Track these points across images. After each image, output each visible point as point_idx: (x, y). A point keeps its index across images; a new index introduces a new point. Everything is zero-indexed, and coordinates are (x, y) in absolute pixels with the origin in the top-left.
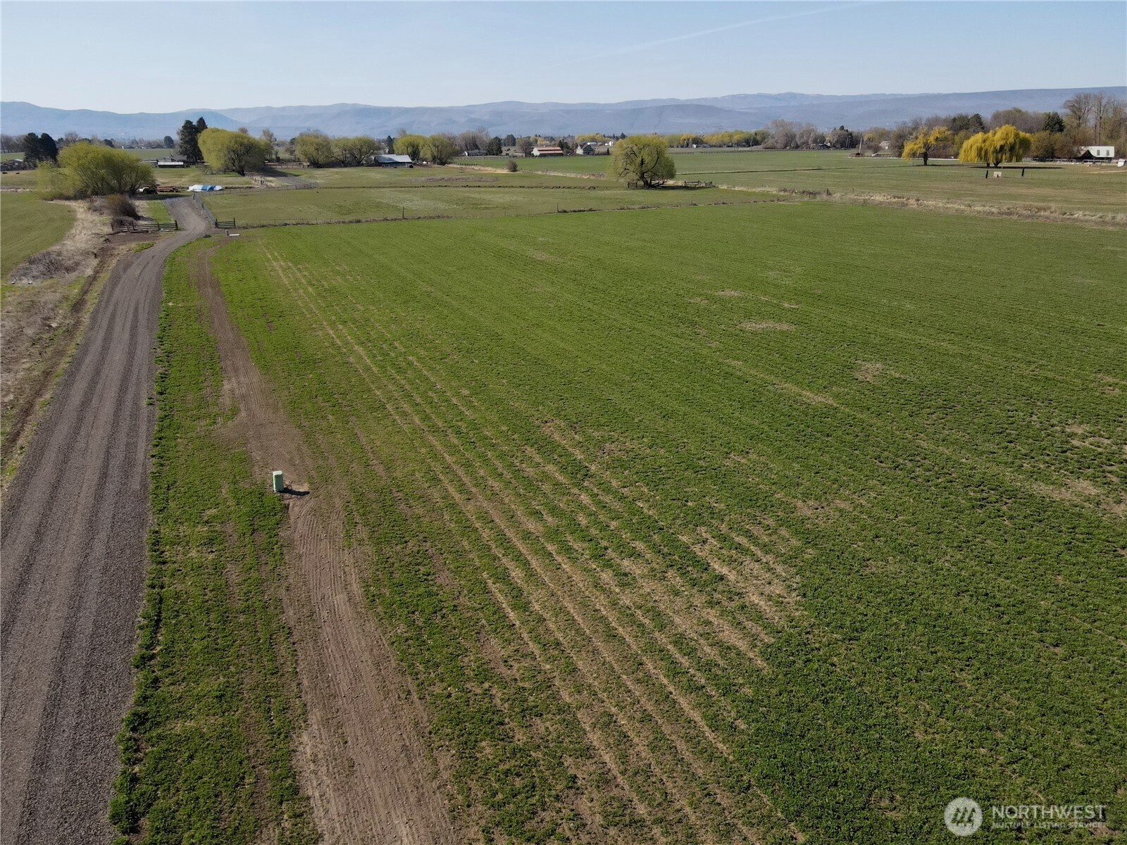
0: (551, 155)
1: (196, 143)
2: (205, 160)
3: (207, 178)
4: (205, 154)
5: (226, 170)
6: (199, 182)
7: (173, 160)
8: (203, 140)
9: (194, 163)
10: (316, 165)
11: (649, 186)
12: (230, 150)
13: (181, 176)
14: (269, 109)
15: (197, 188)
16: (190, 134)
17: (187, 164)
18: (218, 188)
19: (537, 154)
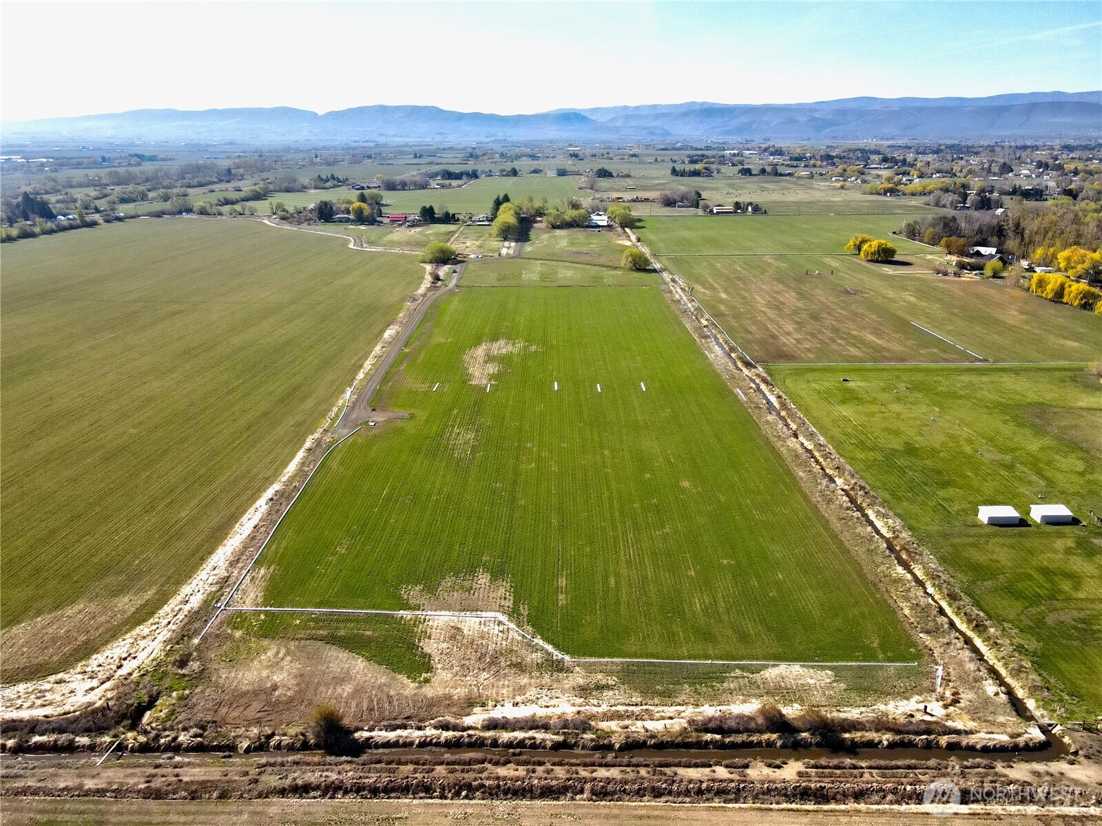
7: (486, 220)
11: (637, 270)
19: (715, 211)
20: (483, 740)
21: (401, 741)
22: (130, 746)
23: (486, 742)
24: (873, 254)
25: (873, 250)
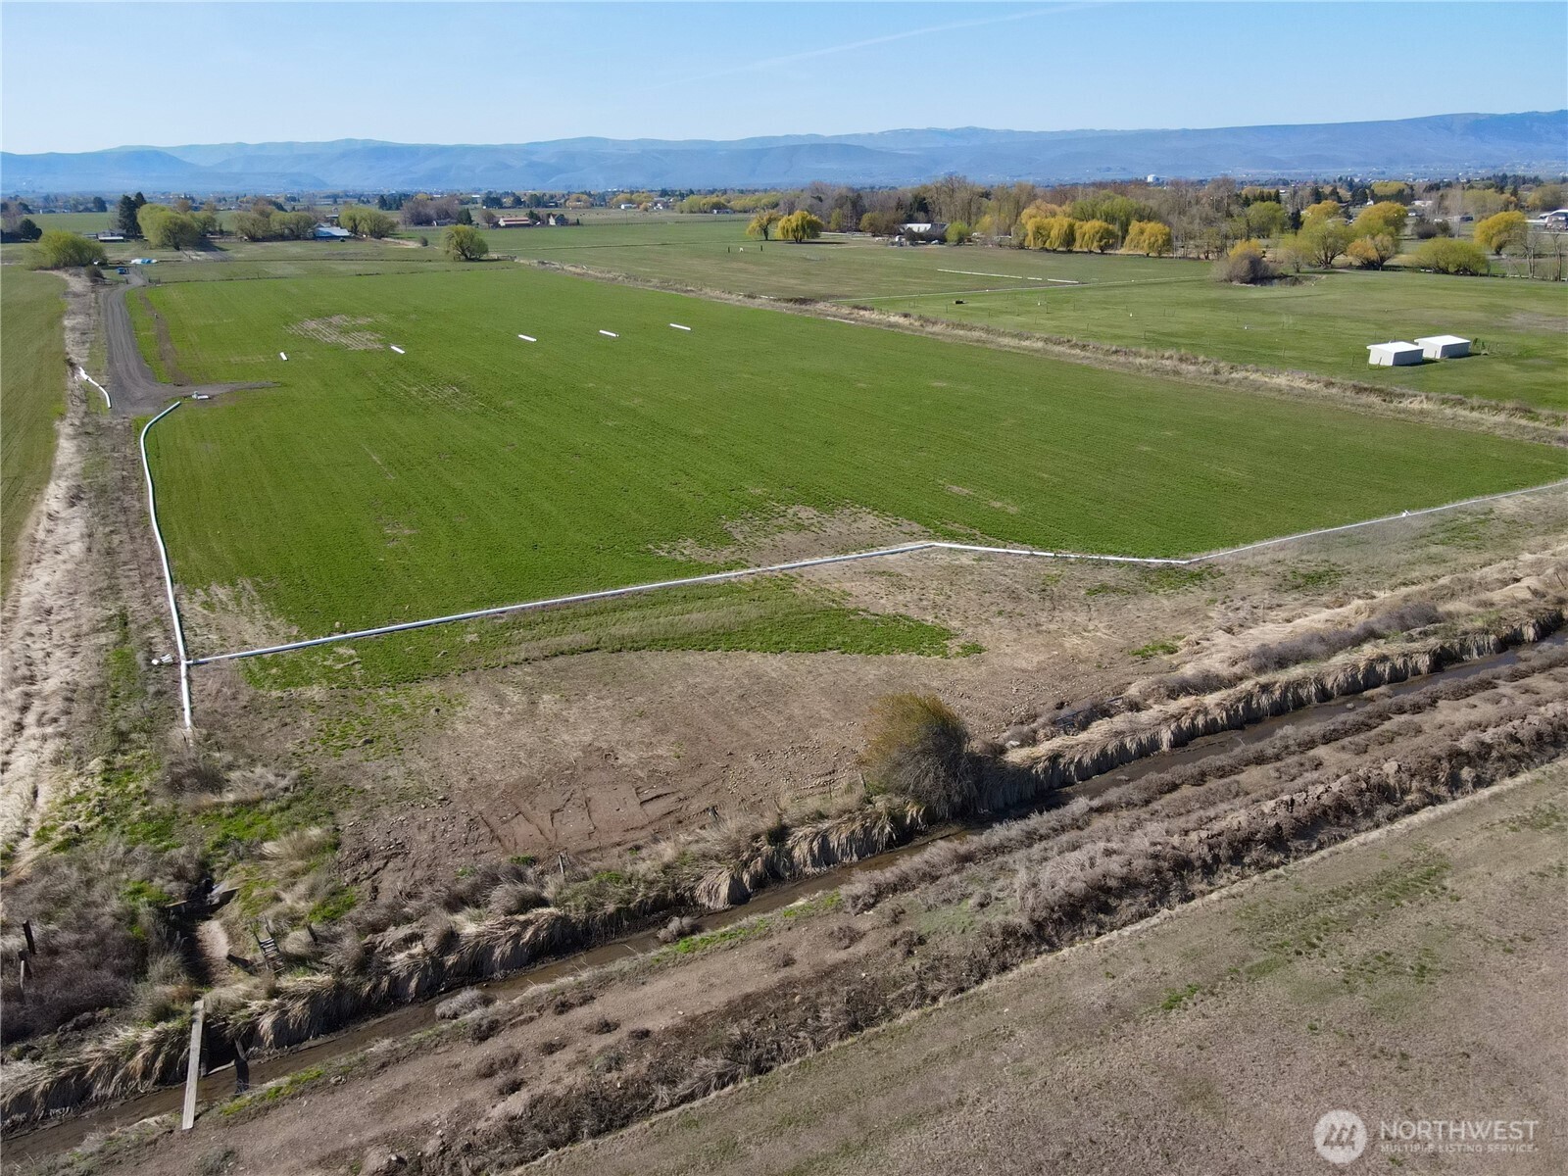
0: (515, 225)
1: (135, 218)
2: (144, 234)
3: (147, 252)
4: (144, 229)
5: (163, 246)
6: (139, 257)
7: (112, 235)
8: (142, 214)
9: (133, 237)
10: (253, 239)
11: (469, 259)
12: (166, 228)
13: (123, 250)
14: (241, 146)
15: (138, 261)
16: (128, 209)
17: (127, 237)
18: (154, 261)
19: (502, 223)
20: (1296, 692)
21: (1131, 745)
22: (266, 1023)
23: (1303, 693)
24: (795, 231)
25: (794, 225)
